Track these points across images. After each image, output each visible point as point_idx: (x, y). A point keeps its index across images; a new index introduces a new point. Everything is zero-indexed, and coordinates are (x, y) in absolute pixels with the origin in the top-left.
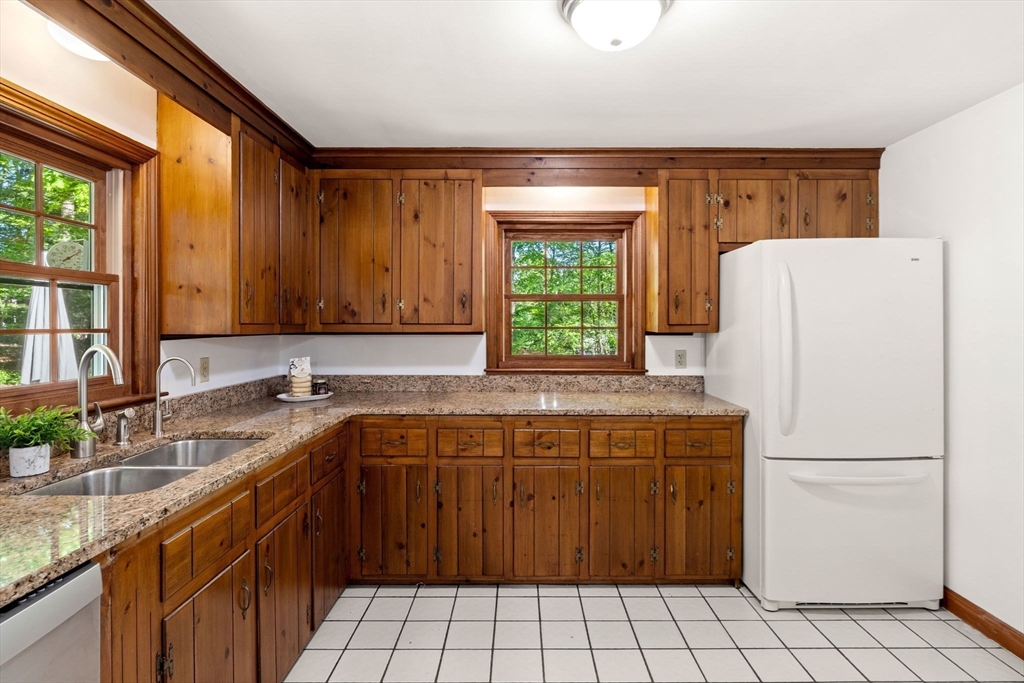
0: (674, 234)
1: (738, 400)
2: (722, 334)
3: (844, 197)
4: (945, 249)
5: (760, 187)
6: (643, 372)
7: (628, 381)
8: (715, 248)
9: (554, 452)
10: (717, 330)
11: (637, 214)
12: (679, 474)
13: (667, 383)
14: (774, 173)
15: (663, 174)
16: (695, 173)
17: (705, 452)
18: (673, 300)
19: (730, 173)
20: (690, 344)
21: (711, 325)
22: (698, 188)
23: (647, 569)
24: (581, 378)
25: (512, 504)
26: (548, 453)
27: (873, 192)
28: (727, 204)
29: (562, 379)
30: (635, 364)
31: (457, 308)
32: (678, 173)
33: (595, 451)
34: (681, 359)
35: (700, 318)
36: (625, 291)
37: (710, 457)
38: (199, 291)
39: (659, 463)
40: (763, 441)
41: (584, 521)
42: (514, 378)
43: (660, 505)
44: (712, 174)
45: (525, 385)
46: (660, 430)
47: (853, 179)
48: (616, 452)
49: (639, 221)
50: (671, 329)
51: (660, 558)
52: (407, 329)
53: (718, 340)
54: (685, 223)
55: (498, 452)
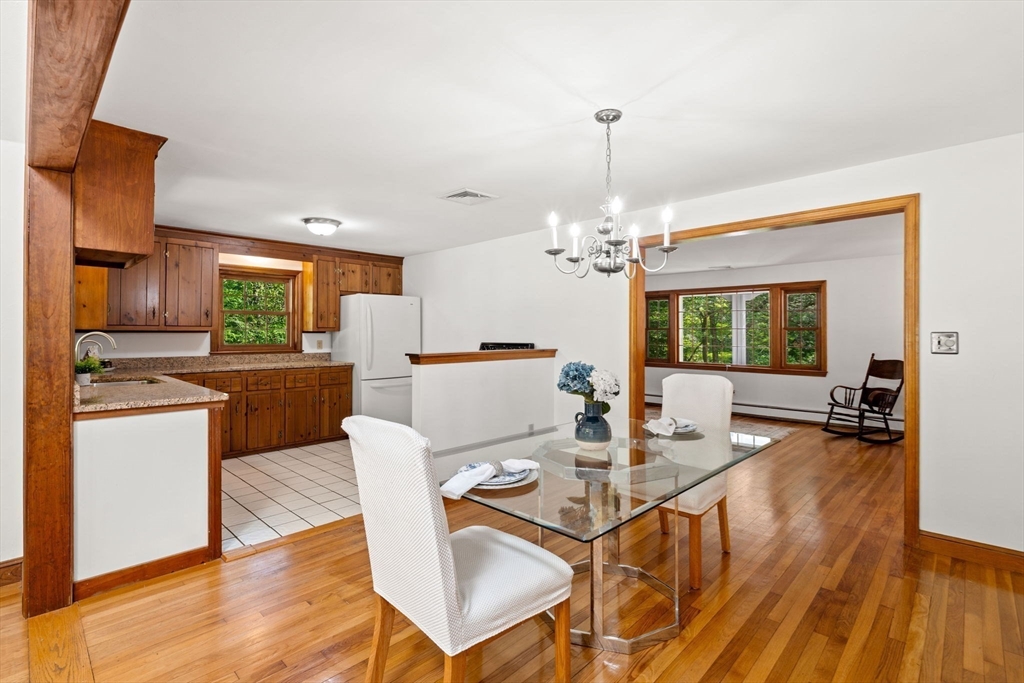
0: (320, 286)
1: (349, 360)
2: (341, 332)
3: (390, 275)
4: (421, 300)
5: (357, 268)
6: (301, 351)
7: (293, 356)
8: (338, 293)
9: (268, 387)
10: (339, 330)
11: (298, 272)
12: (326, 392)
13: (314, 356)
14: (363, 262)
15: (315, 257)
16: (330, 258)
17: (337, 382)
18: (319, 316)
19: (345, 260)
20: (325, 338)
21: (337, 328)
22: (331, 264)
23: (312, 437)
24: (268, 355)
25: (246, 414)
26: (264, 388)
27: (400, 274)
28: (343, 274)
29: (257, 356)
30: (296, 348)
31: (204, 317)
32: (322, 257)
33: (288, 385)
34: (320, 345)
35: (331, 324)
36: (291, 310)
37: (339, 384)
38: (84, 306)
39: (317, 388)
40: (361, 373)
41: (283, 418)
42: (229, 357)
43: (318, 407)
44: (337, 259)
45: (236, 360)
46: (318, 374)
47: (393, 268)
48: (298, 385)
49: (300, 275)
50: (318, 330)
51: (318, 431)
52: (169, 329)
53: (339, 335)
54: (325, 281)
55: (239, 389)
